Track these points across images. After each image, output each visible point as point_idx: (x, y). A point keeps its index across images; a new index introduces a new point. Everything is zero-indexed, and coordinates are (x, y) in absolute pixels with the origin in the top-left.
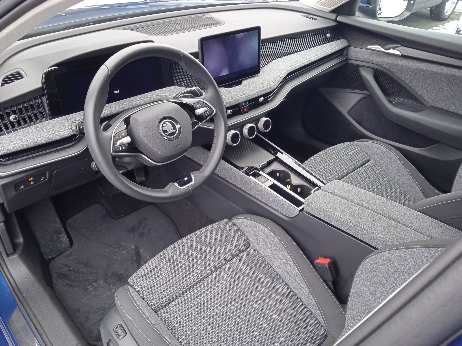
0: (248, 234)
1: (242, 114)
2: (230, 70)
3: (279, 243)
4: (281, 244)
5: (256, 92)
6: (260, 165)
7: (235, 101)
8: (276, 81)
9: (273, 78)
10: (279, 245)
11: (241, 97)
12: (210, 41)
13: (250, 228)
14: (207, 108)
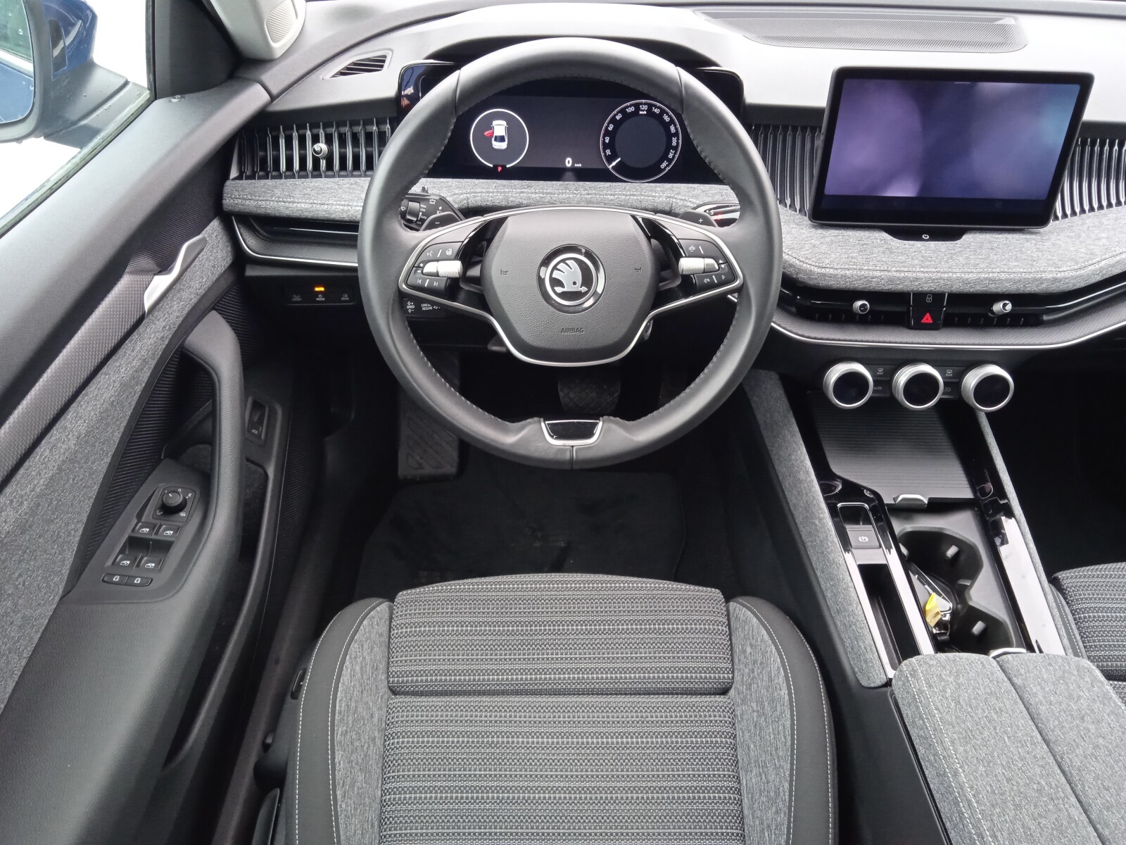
0: (739, 660)
1: (910, 328)
2: (924, 187)
3: (788, 732)
4: (789, 738)
5: (986, 279)
6: (898, 497)
7: (891, 280)
8: (1090, 268)
9: (1082, 255)
10: (785, 737)
11: (921, 275)
12: (872, 84)
13: (751, 645)
14: (719, 264)
